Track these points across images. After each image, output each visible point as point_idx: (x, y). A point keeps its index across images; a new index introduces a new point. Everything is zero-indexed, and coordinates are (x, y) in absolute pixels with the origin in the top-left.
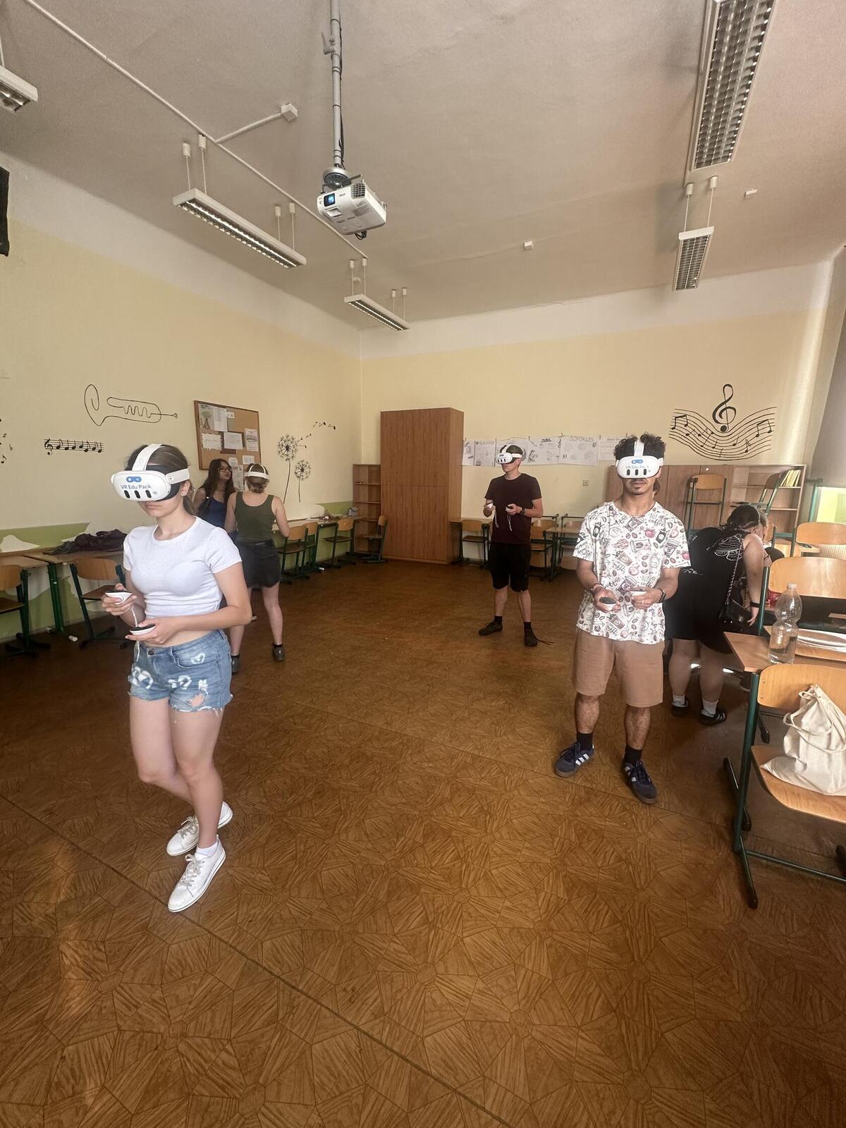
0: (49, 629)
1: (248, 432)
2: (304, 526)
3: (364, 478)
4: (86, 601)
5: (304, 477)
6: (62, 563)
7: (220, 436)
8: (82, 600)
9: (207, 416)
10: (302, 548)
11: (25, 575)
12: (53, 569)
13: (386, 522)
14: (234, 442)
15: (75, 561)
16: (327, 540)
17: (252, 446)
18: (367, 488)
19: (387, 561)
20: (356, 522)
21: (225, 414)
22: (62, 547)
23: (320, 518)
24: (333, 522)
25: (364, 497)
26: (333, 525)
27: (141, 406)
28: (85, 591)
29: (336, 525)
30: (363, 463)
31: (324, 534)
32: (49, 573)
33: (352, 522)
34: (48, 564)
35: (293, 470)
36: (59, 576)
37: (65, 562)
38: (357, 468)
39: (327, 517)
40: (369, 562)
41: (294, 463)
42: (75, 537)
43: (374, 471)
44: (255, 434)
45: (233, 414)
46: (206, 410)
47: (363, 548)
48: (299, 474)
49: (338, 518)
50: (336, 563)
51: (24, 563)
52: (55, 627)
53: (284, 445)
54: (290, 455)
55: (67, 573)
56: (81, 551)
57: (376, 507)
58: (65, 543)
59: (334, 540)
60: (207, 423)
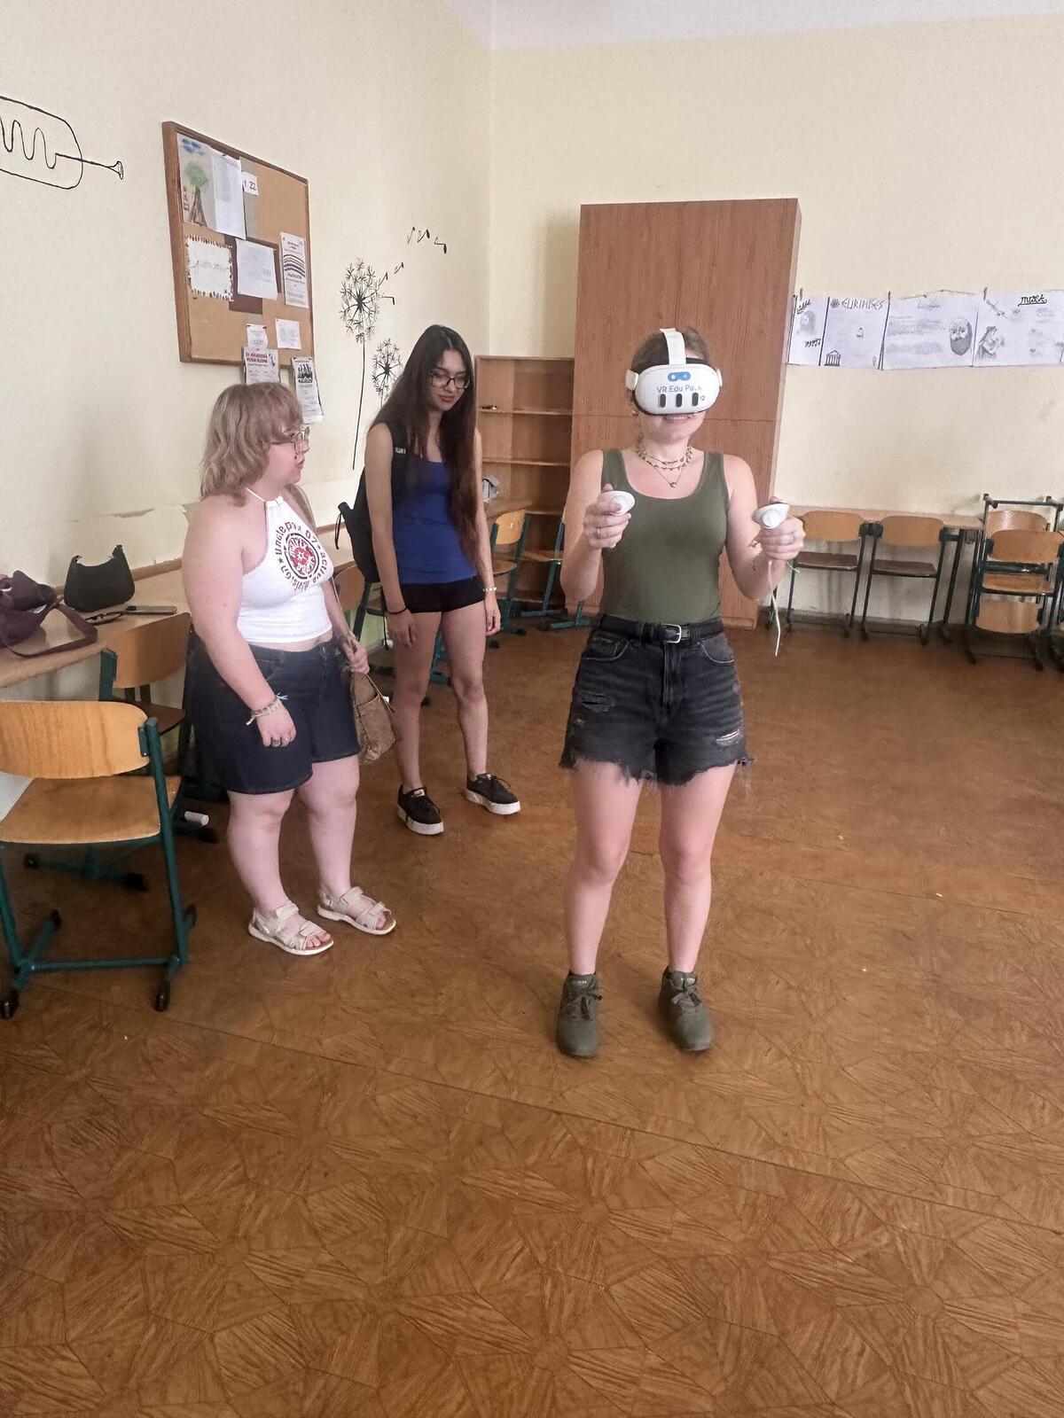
1: (286, 243)
3: (503, 395)
7: (227, 253)
9: (201, 180)
14: (257, 275)
17: (295, 290)
18: (508, 424)
21: (241, 178)
35: (369, 368)
38: (485, 365)
41: (372, 348)
43: (528, 373)
44: (302, 252)
46: (198, 158)
48: (381, 379)
53: (354, 292)
54: (365, 325)
60: (198, 203)
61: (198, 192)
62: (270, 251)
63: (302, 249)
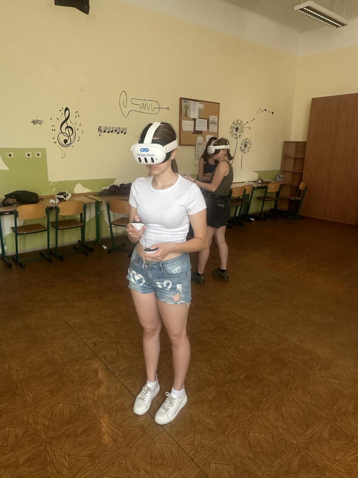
0: (93, 240)
1: (212, 118)
2: (244, 187)
3: (292, 152)
4: (112, 225)
5: (247, 150)
6: (102, 202)
7: (193, 122)
8: (111, 224)
9: (187, 108)
10: (240, 203)
11: (85, 207)
12: (98, 204)
13: (306, 187)
14: (202, 126)
15: (109, 201)
16: (258, 198)
17: (213, 128)
18: (292, 161)
19: (303, 218)
20: (281, 186)
21: (199, 106)
22: (103, 192)
23: (255, 182)
24: (264, 185)
25: (290, 167)
26: (264, 187)
27: (149, 103)
28: (112, 220)
29: (266, 188)
30: (292, 140)
31: (257, 194)
32: (95, 207)
33: (279, 186)
34: (96, 201)
35: (239, 146)
36: (100, 209)
37: (104, 201)
38: (287, 144)
39: (260, 182)
40: (288, 217)
41: (240, 141)
42: (109, 187)
43: (301, 146)
44: (216, 120)
45: (203, 105)
46: (187, 103)
47: (284, 206)
48: (243, 148)
49: (268, 182)
50: (262, 216)
51: (85, 200)
52: (96, 239)
53: (235, 127)
54: (238, 135)
55: (104, 208)
56: (112, 195)
57: (298, 176)
58: (104, 190)
59: (263, 199)
60: (186, 113)
61: (186, 110)
62: (206, 120)
63: (217, 119)
